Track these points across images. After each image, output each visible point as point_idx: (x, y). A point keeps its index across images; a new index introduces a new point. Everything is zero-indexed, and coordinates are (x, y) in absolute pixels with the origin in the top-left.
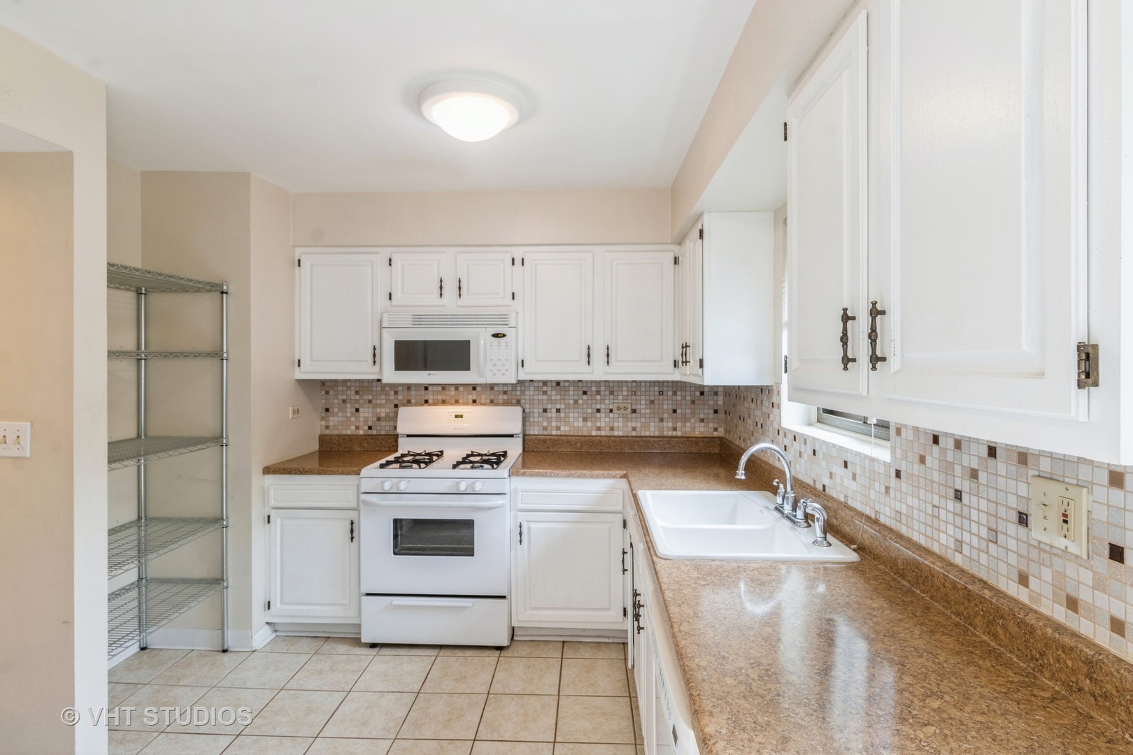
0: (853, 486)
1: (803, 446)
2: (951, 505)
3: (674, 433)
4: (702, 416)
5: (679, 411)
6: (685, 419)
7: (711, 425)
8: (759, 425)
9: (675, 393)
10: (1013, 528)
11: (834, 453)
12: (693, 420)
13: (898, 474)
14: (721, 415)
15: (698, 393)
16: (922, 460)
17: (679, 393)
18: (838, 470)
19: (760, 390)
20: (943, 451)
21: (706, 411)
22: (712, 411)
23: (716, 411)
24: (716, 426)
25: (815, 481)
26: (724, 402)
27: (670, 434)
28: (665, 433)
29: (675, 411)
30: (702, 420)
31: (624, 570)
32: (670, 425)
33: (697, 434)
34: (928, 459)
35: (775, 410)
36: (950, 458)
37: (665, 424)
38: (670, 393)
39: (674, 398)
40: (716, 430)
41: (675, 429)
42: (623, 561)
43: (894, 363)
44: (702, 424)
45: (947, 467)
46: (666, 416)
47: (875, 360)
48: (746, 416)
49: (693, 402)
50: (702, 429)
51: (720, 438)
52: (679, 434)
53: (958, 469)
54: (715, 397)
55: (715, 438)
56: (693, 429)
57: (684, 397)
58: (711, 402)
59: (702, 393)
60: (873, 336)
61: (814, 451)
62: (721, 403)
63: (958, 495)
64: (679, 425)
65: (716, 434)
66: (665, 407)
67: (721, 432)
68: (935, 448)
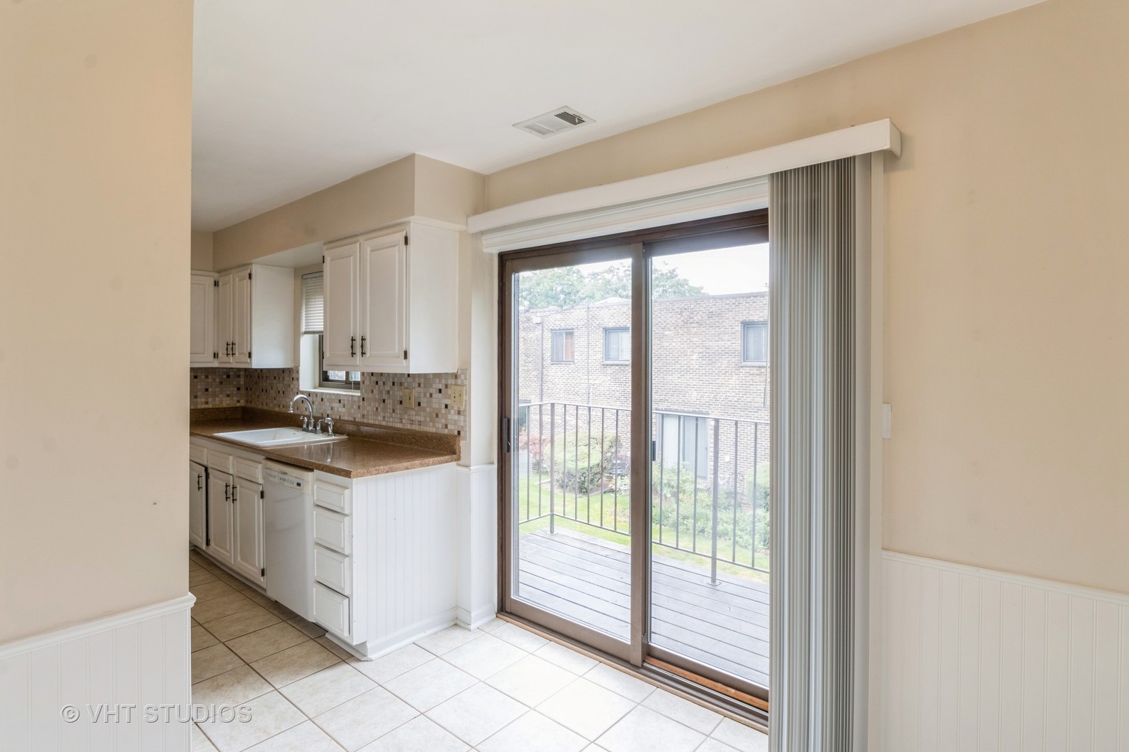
0: (344, 410)
1: (315, 398)
2: (382, 405)
3: (207, 406)
4: (228, 393)
5: (210, 390)
6: (215, 395)
7: (235, 399)
8: (281, 392)
9: (207, 377)
10: (399, 406)
11: (334, 397)
12: (221, 396)
13: (363, 399)
14: (243, 391)
15: (225, 377)
16: (372, 391)
17: (210, 377)
18: (336, 405)
19: (281, 372)
20: (379, 387)
21: (231, 389)
22: (235, 389)
23: (238, 389)
24: (238, 399)
25: (322, 414)
26: (245, 382)
27: (203, 407)
28: (199, 407)
29: (207, 390)
30: (228, 396)
31: (199, 488)
32: (203, 400)
33: (224, 405)
34: (374, 391)
35: (295, 382)
36: (382, 389)
37: (199, 400)
38: (203, 377)
39: (206, 380)
40: (238, 401)
41: (207, 403)
42: (198, 483)
43: (368, 354)
44: (228, 398)
45: (380, 392)
46: (199, 394)
47: (363, 353)
48: (269, 388)
49: (221, 383)
50: (228, 402)
51: (243, 408)
52: (210, 406)
53: (384, 392)
54: (238, 379)
55: (238, 407)
56: (221, 402)
57: (214, 380)
58: (235, 383)
59: (228, 376)
60: (362, 346)
61: (322, 399)
62: (242, 383)
63: (384, 401)
64: (210, 400)
65: (238, 405)
66: (199, 387)
67: (242, 403)
68: (377, 386)
